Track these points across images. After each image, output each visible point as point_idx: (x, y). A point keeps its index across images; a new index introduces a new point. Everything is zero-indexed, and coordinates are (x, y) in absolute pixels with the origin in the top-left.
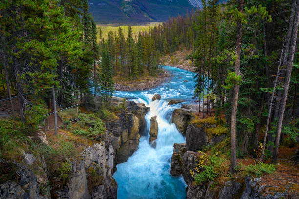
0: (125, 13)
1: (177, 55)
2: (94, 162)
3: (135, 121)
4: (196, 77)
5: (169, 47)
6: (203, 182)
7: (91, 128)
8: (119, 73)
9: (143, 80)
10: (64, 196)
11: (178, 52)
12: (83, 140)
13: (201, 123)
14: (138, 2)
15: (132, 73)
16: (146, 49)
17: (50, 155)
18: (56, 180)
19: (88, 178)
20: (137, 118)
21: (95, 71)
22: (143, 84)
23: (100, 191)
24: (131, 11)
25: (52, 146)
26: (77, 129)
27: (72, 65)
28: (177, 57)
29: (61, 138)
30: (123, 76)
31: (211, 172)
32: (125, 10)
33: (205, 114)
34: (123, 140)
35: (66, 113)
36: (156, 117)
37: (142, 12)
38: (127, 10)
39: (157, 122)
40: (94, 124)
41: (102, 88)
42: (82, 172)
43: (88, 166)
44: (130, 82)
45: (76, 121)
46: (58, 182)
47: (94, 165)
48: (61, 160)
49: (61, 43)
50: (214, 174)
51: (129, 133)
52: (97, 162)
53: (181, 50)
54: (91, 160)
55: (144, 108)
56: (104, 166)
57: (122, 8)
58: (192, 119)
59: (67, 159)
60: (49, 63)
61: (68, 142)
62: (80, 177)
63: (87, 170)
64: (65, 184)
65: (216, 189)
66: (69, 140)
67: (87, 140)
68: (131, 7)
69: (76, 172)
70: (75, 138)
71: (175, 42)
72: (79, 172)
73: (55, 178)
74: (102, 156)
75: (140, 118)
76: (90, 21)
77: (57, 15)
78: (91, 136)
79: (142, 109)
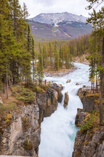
0: (54, 33)
1: (83, 56)
2: (26, 115)
3: (55, 94)
4: (90, 69)
5: (78, 52)
6: (84, 130)
7: (26, 96)
8: (49, 67)
9: (62, 71)
10: (8, 132)
11: (83, 55)
12: (21, 102)
13: (92, 97)
14: (62, 27)
15: (56, 67)
16: (64, 53)
17: (2, 109)
18: (4, 123)
19: (22, 124)
20: (57, 93)
21: (33, 65)
22: (62, 73)
23: (29, 131)
24: (57, 32)
25: (4, 105)
26: (19, 96)
27: (19, 62)
28: (83, 58)
29: (9, 101)
30: (51, 69)
31: (89, 125)
32: (54, 32)
33: (95, 91)
34: (48, 104)
35: (15, 88)
36: (68, 92)
37: (64, 32)
38: (56, 31)
39: (68, 95)
40: (28, 94)
41: (37, 75)
42: (19, 120)
43: (23, 117)
44: (55, 72)
45: (19, 92)
46: (5, 124)
47: (26, 116)
48: (7, 112)
49: (10, 50)
50: (90, 126)
51: (52, 101)
52: (28, 115)
53: (86, 54)
54: (25, 114)
55: (61, 87)
56: (33, 118)
57: (53, 30)
58: (87, 94)
59: (11, 112)
60: (3, 60)
61: (13, 103)
62: (18, 122)
63: (22, 119)
64: (9, 126)
65: (91, 135)
66: (14, 102)
67: (23, 102)
68: (58, 30)
69: (16, 119)
70: (17, 101)
71: (82, 49)
72: (17, 120)
73: (4, 122)
74: (32, 112)
75: (58, 93)
76: (31, 38)
77: (9, 36)
78: (26, 101)
79: (60, 87)
